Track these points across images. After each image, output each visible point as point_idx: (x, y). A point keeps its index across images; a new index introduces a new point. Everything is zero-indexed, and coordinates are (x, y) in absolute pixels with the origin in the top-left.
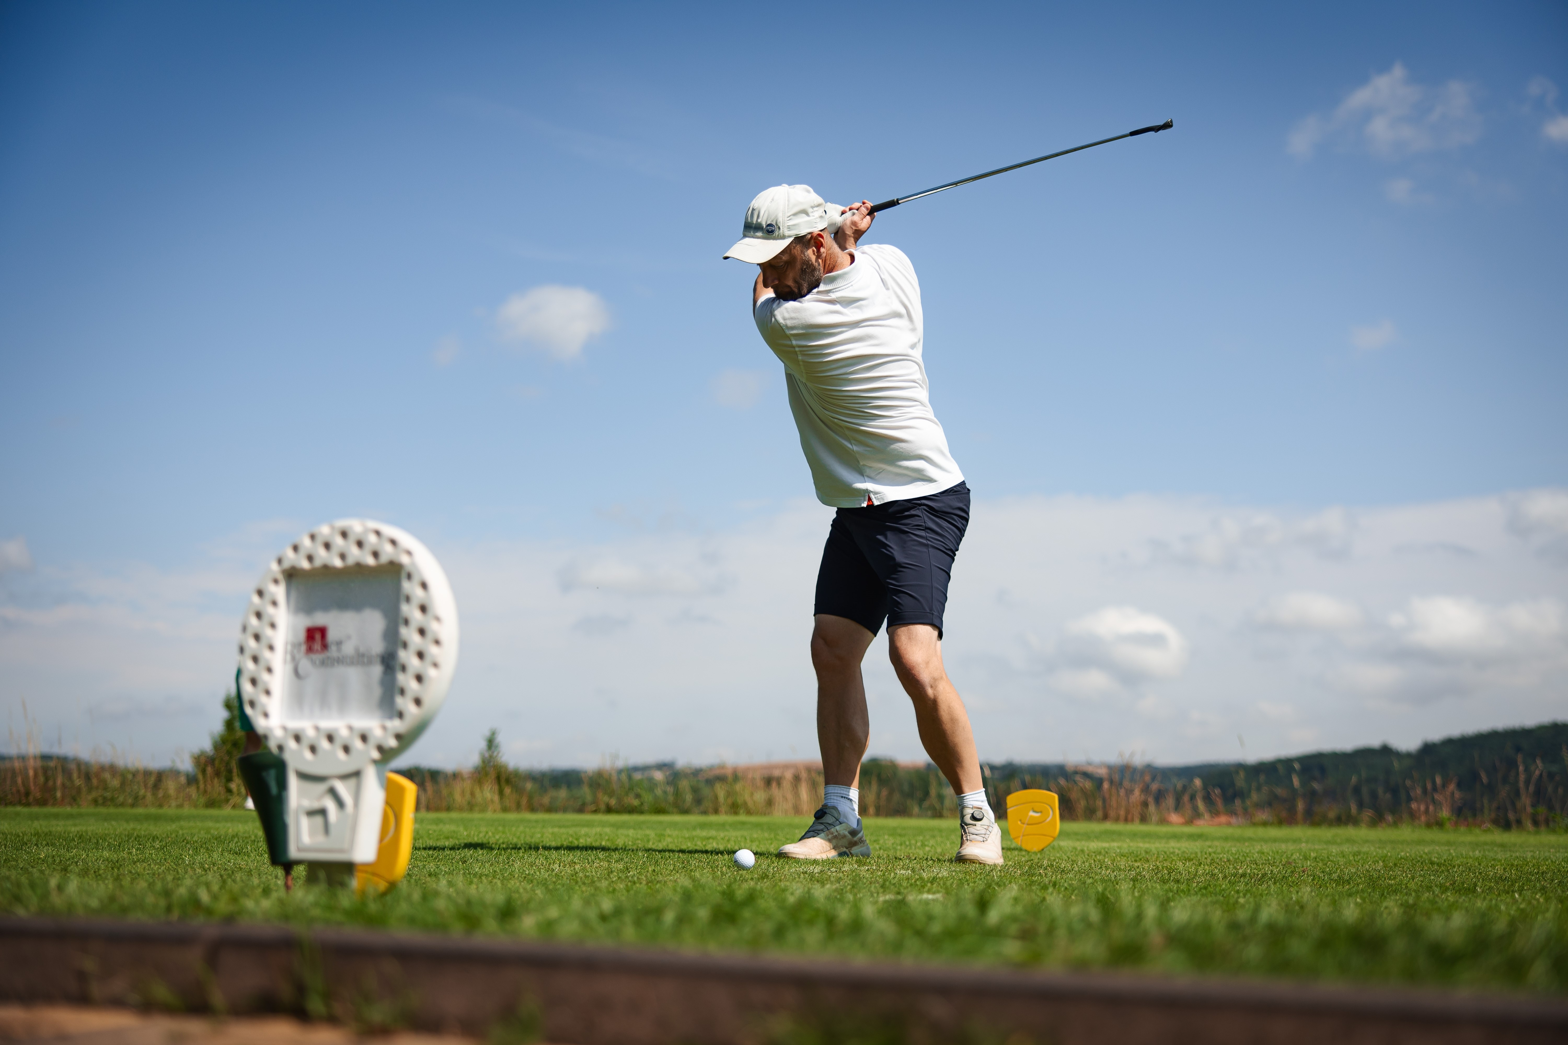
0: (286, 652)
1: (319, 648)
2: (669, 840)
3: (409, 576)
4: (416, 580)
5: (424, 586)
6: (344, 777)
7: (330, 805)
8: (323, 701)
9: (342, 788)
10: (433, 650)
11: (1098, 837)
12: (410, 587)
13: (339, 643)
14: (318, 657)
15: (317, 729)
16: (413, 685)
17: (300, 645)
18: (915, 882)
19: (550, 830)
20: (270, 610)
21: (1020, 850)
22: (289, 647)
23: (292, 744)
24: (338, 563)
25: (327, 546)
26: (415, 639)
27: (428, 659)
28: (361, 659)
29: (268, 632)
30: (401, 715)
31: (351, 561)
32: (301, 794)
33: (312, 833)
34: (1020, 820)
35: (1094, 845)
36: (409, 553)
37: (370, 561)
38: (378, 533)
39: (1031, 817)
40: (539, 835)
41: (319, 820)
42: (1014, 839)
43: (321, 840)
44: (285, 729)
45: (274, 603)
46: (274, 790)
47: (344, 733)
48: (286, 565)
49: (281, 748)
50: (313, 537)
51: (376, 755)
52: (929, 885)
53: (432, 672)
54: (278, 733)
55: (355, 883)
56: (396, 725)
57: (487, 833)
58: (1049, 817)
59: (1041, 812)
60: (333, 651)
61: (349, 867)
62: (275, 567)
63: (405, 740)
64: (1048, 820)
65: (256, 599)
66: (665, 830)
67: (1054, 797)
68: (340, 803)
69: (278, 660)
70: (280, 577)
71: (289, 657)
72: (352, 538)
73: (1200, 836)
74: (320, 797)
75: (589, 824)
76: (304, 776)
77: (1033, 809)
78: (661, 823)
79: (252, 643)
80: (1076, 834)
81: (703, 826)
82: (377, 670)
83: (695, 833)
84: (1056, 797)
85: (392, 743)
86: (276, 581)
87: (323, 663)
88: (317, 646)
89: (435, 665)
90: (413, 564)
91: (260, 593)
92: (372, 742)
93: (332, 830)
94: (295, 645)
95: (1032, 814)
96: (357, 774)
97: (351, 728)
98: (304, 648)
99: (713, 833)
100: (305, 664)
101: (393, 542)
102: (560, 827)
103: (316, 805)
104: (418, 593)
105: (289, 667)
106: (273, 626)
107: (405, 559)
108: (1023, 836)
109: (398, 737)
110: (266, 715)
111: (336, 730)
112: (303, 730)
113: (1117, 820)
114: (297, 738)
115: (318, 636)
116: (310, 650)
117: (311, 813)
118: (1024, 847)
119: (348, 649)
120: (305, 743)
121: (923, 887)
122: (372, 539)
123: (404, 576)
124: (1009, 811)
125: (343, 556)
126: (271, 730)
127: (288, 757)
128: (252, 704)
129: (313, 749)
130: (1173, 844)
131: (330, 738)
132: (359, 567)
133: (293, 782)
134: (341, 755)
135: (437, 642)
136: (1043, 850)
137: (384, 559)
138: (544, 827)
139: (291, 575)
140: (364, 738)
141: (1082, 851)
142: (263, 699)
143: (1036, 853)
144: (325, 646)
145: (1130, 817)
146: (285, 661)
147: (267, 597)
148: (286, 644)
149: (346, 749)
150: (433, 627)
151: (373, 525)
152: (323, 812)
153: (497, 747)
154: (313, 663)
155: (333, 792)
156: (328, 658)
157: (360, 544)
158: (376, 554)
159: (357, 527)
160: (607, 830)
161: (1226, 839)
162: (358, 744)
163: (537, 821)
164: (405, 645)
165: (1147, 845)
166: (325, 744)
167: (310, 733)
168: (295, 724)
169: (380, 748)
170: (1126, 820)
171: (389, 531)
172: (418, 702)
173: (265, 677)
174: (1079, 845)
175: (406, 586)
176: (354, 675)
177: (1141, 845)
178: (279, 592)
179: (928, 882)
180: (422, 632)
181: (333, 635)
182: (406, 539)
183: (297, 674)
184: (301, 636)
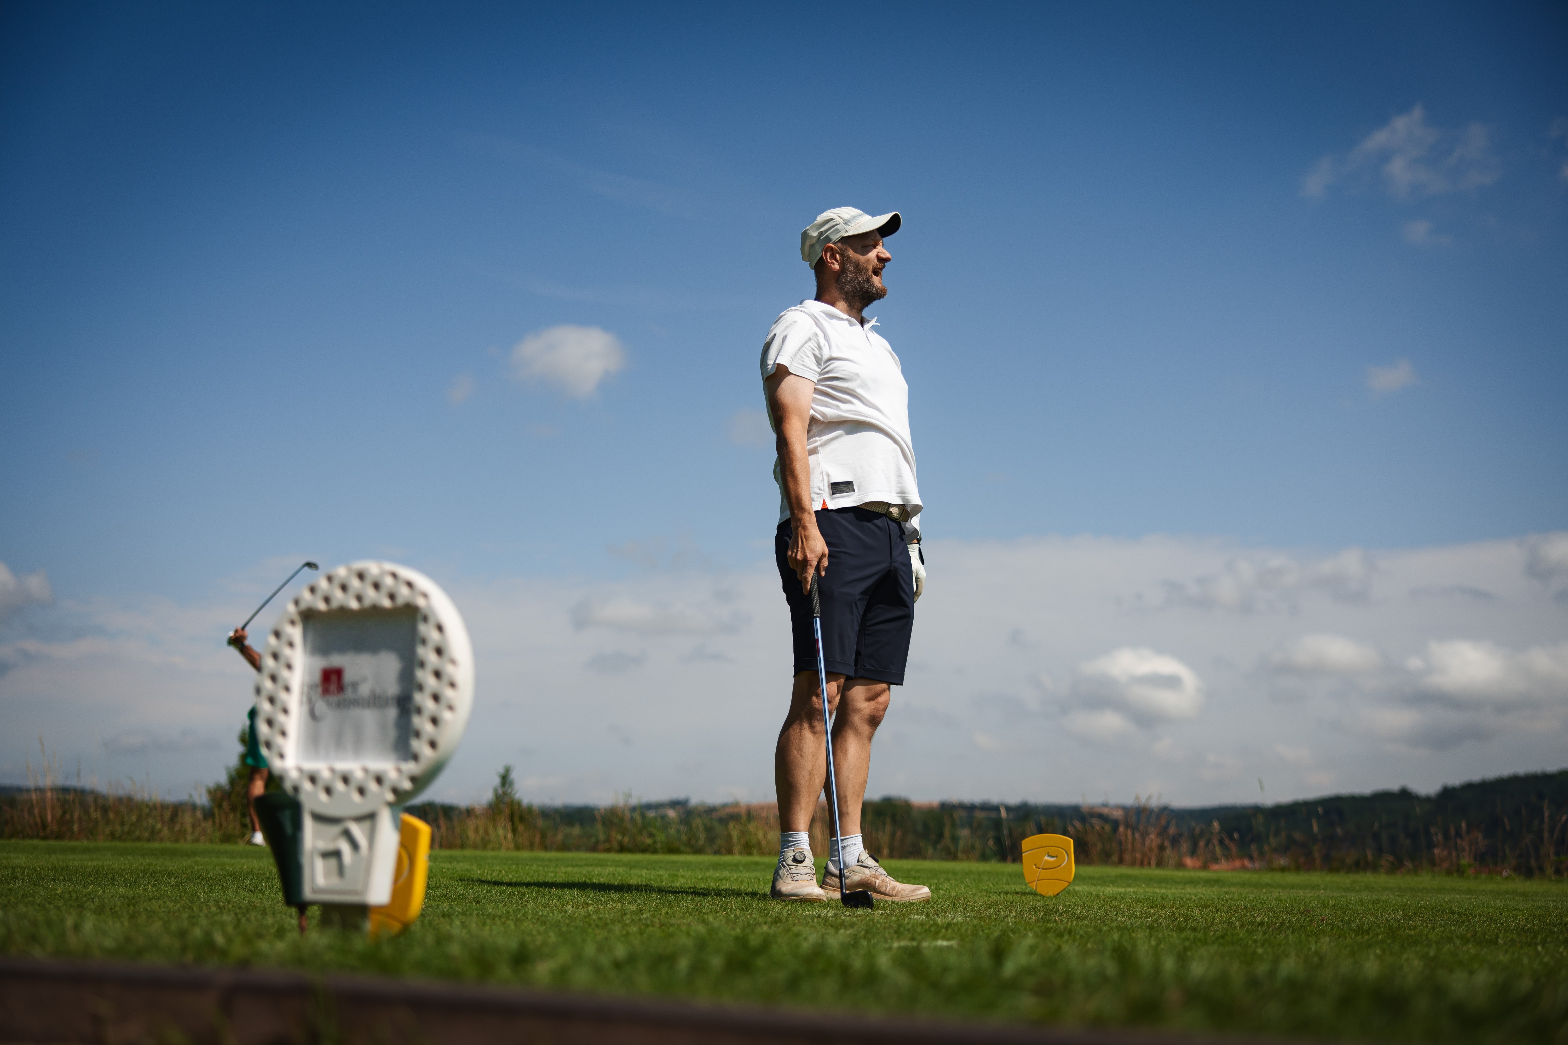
0: (302, 694)
1: (335, 690)
2: (682, 880)
3: (425, 619)
4: (432, 622)
5: (440, 628)
6: (359, 819)
7: (345, 847)
8: (339, 743)
9: (356, 830)
10: (449, 693)
11: (1114, 881)
12: (427, 630)
13: (355, 685)
14: (333, 699)
15: (333, 770)
16: (428, 728)
17: (317, 686)
18: (930, 927)
19: (564, 870)
20: (287, 651)
21: (1035, 894)
22: (306, 689)
23: (307, 786)
24: (354, 605)
26: (431, 682)
27: (443, 702)
28: (376, 701)
29: (285, 673)
30: (415, 757)
31: (367, 603)
32: (316, 835)
33: (327, 874)
34: (1035, 865)
35: (1110, 890)
36: (425, 595)
37: (386, 603)
39: (1046, 860)
40: (552, 875)
41: (333, 862)
42: (1029, 883)
43: (335, 882)
44: (300, 770)
45: (291, 645)
46: (289, 830)
47: (359, 774)
48: (303, 606)
49: (296, 789)
50: (330, 579)
51: (390, 797)
52: (943, 931)
53: (447, 715)
54: (294, 774)
55: (369, 926)
56: (410, 767)
57: (500, 871)
58: (1064, 862)
59: (1056, 857)
60: (349, 694)
61: (362, 910)
62: (291, 608)
63: (420, 782)
64: (1063, 864)
65: (272, 640)
66: (678, 870)
67: (1070, 841)
68: (355, 846)
69: (294, 701)
70: (297, 618)
71: (305, 699)
72: (369, 580)
73: (1217, 882)
74: (335, 839)
75: (602, 864)
76: (319, 818)
77: (1048, 853)
78: (673, 862)
79: (268, 684)
80: (1091, 878)
81: (716, 866)
82: (392, 713)
83: (707, 874)
84: (1072, 841)
85: (407, 785)
86: (293, 623)
87: (339, 705)
88: (333, 687)
89: (451, 708)
90: (429, 607)
91: (277, 634)
92: (387, 785)
93: (348, 872)
94: (312, 687)
95: (1047, 858)
96: (370, 817)
97: (366, 770)
98: (320, 690)
99: (726, 874)
100: (321, 706)
101: (410, 585)
102: (573, 866)
103: (330, 846)
104: (434, 636)
105: (305, 709)
106: (289, 667)
107: (421, 602)
108: (1038, 880)
109: (413, 779)
110: (282, 756)
111: (351, 772)
112: (318, 772)
113: (1133, 864)
114: (313, 779)
115: (334, 678)
116: (326, 691)
118: (1039, 891)
119: (364, 690)
120: (321, 784)
121: (937, 933)
122: (389, 581)
123: (419, 617)
124: (1023, 854)
125: (359, 598)
126: (285, 771)
127: (303, 798)
128: (268, 745)
129: (328, 791)
130: (1189, 890)
131: (346, 780)
132: (376, 609)
133: (308, 824)
134: (356, 797)
135: (452, 685)
136: (1058, 894)
137: (400, 601)
138: (557, 866)
139: (308, 617)
140: (379, 780)
141: (1098, 896)
142: (279, 740)
143: (1050, 898)
144: (341, 688)
145: (1146, 860)
146: (301, 703)
147: (284, 639)
148: (303, 685)
149: (361, 791)
150: (449, 669)
151: (389, 567)
152: (337, 854)
153: (511, 784)
154: (329, 704)
155: (348, 835)
156: (344, 700)
157: (377, 586)
158: (392, 597)
159: (373, 568)
160: (620, 870)
161: (1243, 885)
162: (373, 786)
163: (550, 860)
164: (420, 688)
165: (1163, 891)
166: (340, 786)
167: (326, 774)
168: (310, 766)
169: (395, 791)
170: (1142, 864)
171: (406, 573)
172: (433, 744)
173: (281, 718)
174: (1094, 890)
176: (369, 718)
177: (1157, 890)
178: (296, 633)
179: (942, 927)
180: (438, 674)
181: (349, 676)
182: (422, 582)
183: (313, 715)
184: (317, 677)
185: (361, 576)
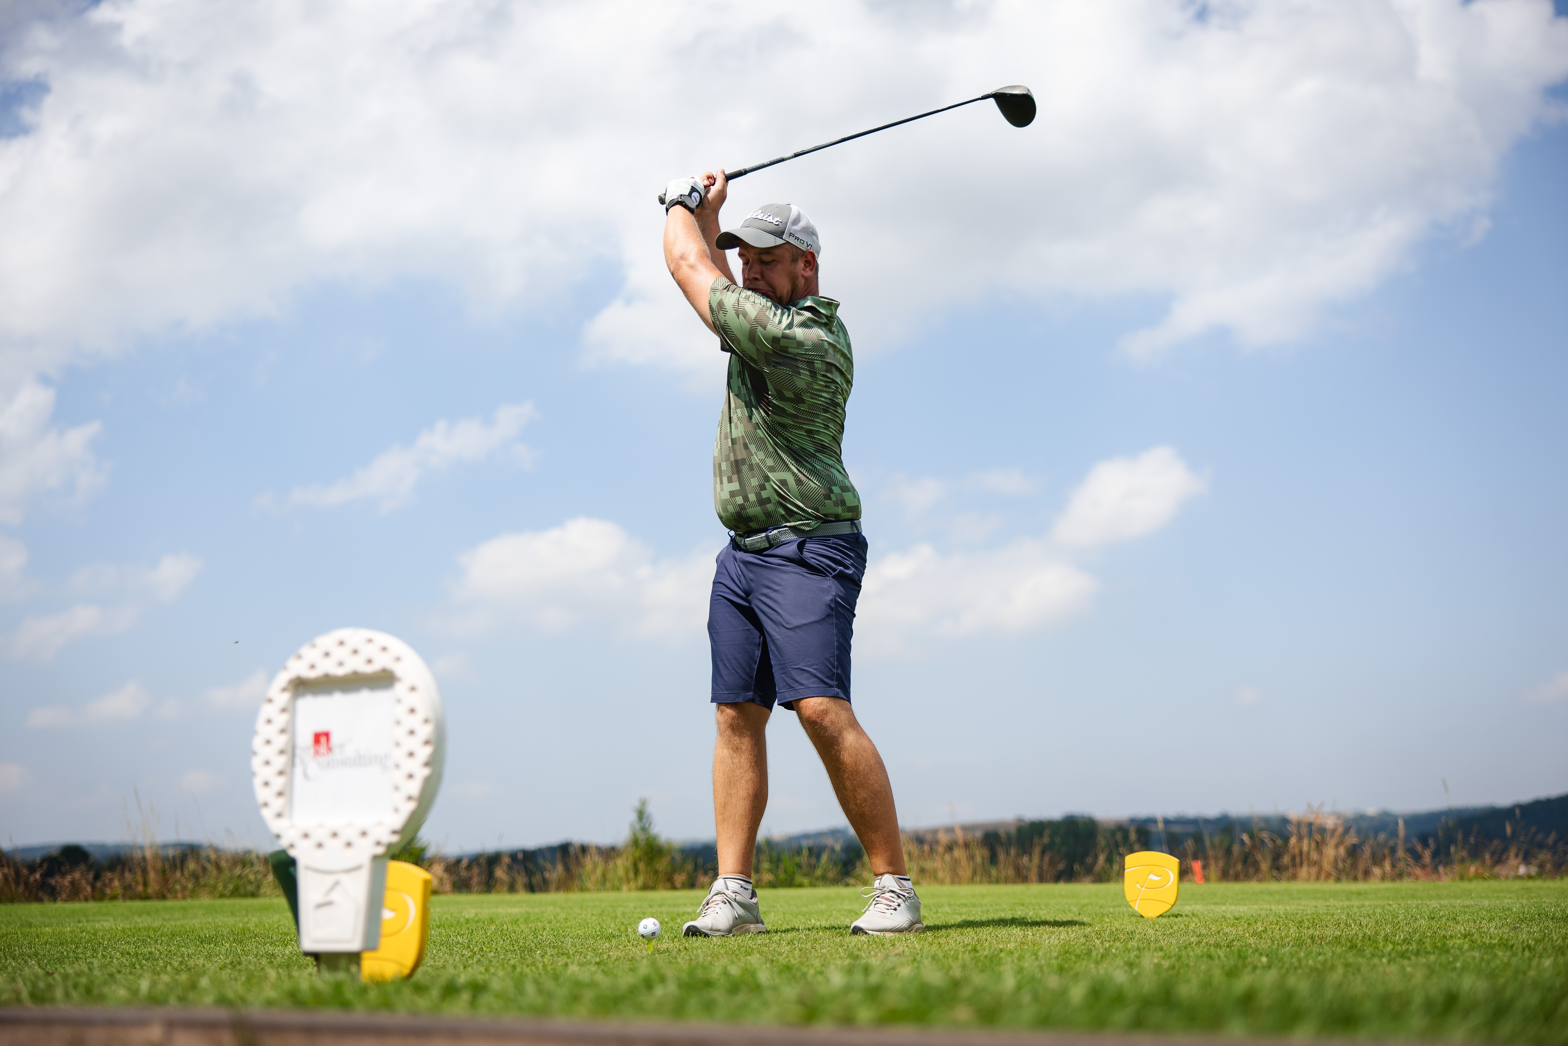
1: (325, 752)
3: (400, 681)
4: (406, 684)
5: (413, 689)
12: (402, 692)
13: (342, 746)
14: (323, 759)
15: (323, 826)
17: (308, 748)
20: (280, 717)
21: (1138, 916)
23: (300, 842)
24: (337, 671)
25: (327, 655)
27: (419, 759)
28: (361, 760)
29: (279, 738)
30: (396, 811)
31: (348, 669)
36: (399, 660)
37: (365, 669)
38: (370, 642)
39: (1151, 880)
42: (1132, 903)
44: (295, 828)
45: (284, 710)
47: (346, 830)
48: (293, 675)
49: (291, 846)
53: (423, 771)
54: (289, 832)
56: (392, 821)
58: (1167, 878)
59: (1161, 875)
60: (336, 754)
64: (1167, 883)
72: (348, 648)
76: (315, 871)
79: (264, 749)
85: (390, 838)
86: (284, 690)
87: (328, 765)
88: (323, 748)
89: (426, 764)
90: (400, 669)
92: (372, 839)
94: (304, 749)
97: (353, 825)
98: (312, 751)
100: (313, 767)
101: (384, 649)
106: (283, 731)
107: (394, 666)
108: (1140, 901)
109: (394, 832)
110: (279, 815)
111: (340, 827)
112: (311, 829)
114: (306, 836)
115: (323, 740)
116: (317, 753)
117: (320, 906)
118: (1141, 912)
119: (350, 751)
120: (313, 840)
122: (366, 647)
123: (395, 680)
124: (1125, 873)
125: (341, 665)
126: (283, 830)
127: (297, 854)
128: (266, 805)
129: (320, 845)
131: (334, 835)
132: (355, 674)
133: (303, 878)
134: (341, 851)
135: (427, 742)
136: (1160, 916)
137: (377, 667)
140: (364, 834)
143: (1155, 920)
144: (329, 749)
147: (277, 705)
149: (349, 845)
151: (366, 633)
152: (330, 905)
154: (320, 765)
156: (334, 760)
157: (355, 652)
158: (370, 662)
164: (398, 746)
166: (330, 841)
167: (317, 831)
169: (381, 844)
172: (410, 798)
175: (398, 687)
176: (355, 776)
181: (336, 738)
182: (397, 646)
183: (306, 775)
184: (307, 740)
185: (341, 643)
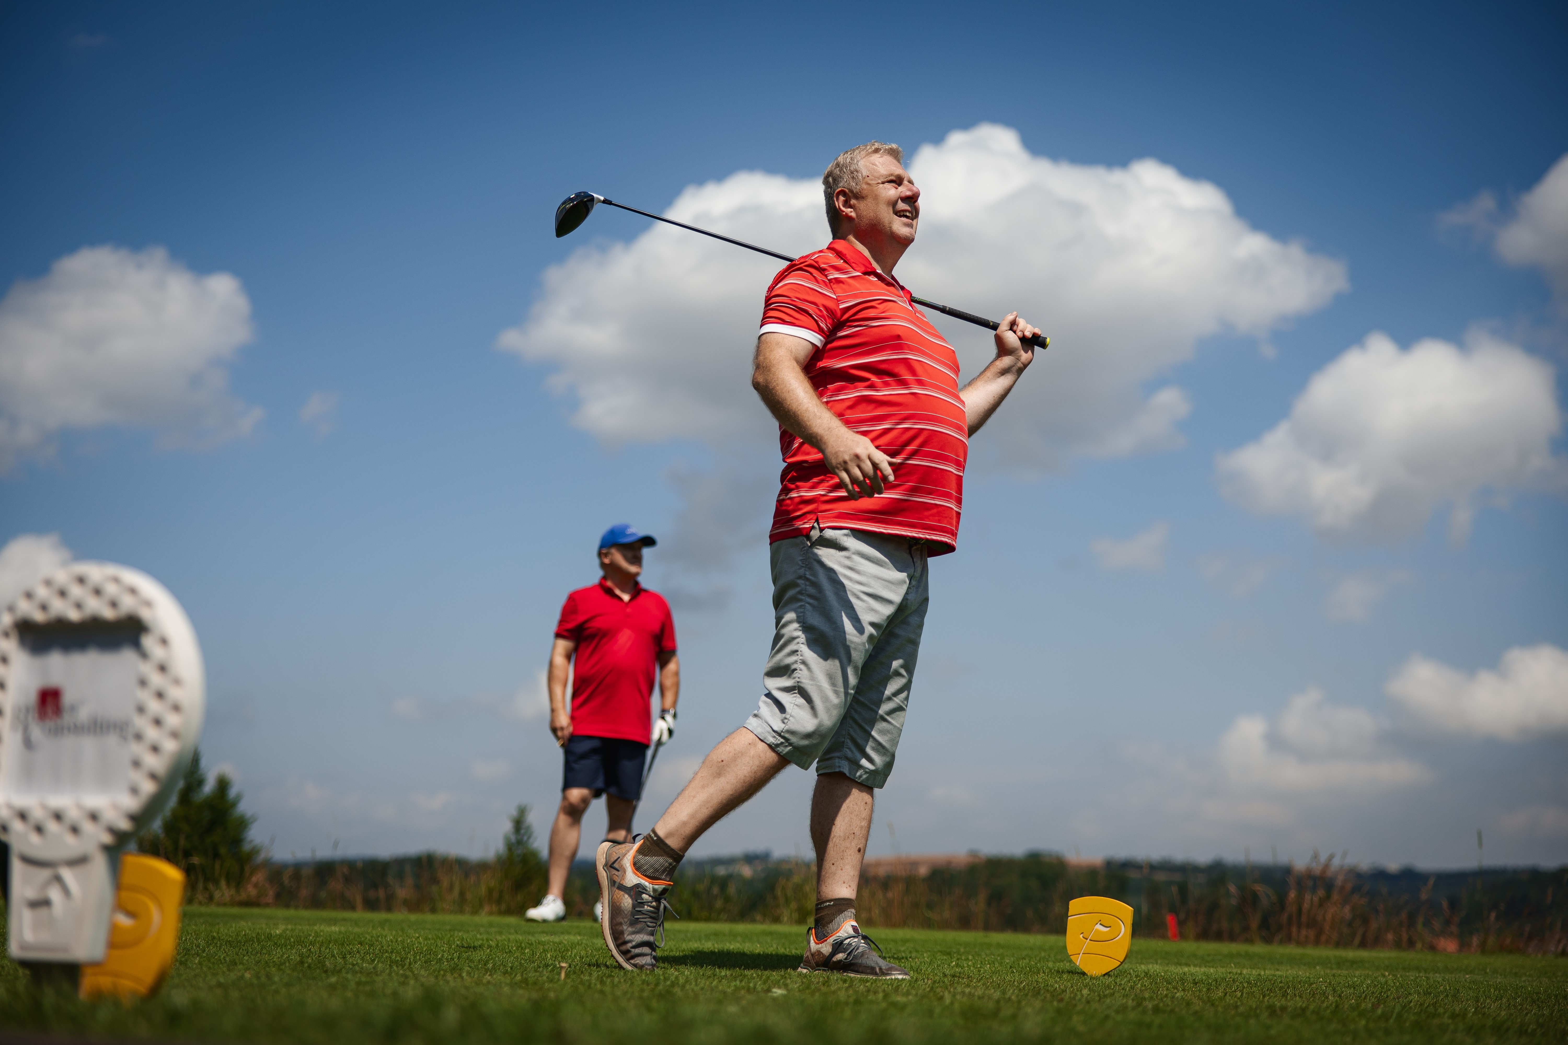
0: (16, 719)
1: (52, 714)
3: (148, 631)
4: (156, 635)
5: (164, 641)
6: (72, 863)
7: (55, 894)
8: (55, 775)
9: (69, 876)
10: (170, 715)
12: (151, 643)
13: (73, 708)
14: (50, 724)
16: (148, 758)
17: (32, 709)
21: (1081, 973)
22: (19, 712)
24: (74, 615)
25: (63, 593)
26: (153, 704)
27: (165, 728)
28: (97, 726)
30: (132, 792)
31: (87, 612)
32: (24, 880)
33: (35, 927)
34: (1083, 936)
36: (149, 604)
37: (108, 613)
38: (116, 580)
39: (1097, 931)
41: (43, 912)
44: (10, 806)
45: (4, 661)
49: (5, 828)
50: (48, 583)
51: (106, 838)
53: (169, 743)
54: (3, 812)
56: (128, 804)
58: (1119, 932)
59: (1110, 926)
60: (67, 719)
63: (139, 821)
64: (1119, 936)
67: (1127, 908)
68: (66, 892)
69: (7, 728)
70: (12, 630)
71: (19, 724)
74: (45, 885)
82: (113, 741)
84: (1129, 908)
86: (6, 635)
87: (57, 732)
88: (50, 709)
89: (174, 734)
90: (153, 617)
93: (57, 923)
94: (28, 710)
96: (83, 860)
98: (36, 713)
100: (37, 732)
101: (133, 591)
103: (39, 894)
104: (158, 651)
105: (19, 735)
106: (2, 687)
107: (144, 612)
108: (1086, 955)
109: (131, 818)
115: (51, 700)
116: (42, 715)
117: (33, 905)
118: (1085, 970)
119: (83, 714)
123: (142, 630)
124: (1068, 922)
125: (79, 606)
127: (12, 839)
132: (96, 621)
133: (17, 869)
135: (176, 708)
137: (123, 611)
139: (24, 629)
143: (1098, 978)
144: (58, 710)
146: (15, 730)
148: (17, 709)
149: (75, 830)
150: (173, 689)
152: (47, 904)
154: (45, 730)
155: (59, 881)
156: (61, 726)
157: (97, 592)
158: (114, 604)
159: (95, 573)
162: (87, 825)
164: (141, 711)
168: (21, 801)
169: (112, 830)
171: (131, 579)
175: (148, 642)
176: (88, 746)
178: (9, 646)
180: (160, 696)
181: (68, 698)
182: (148, 587)
183: (28, 743)
184: (32, 697)
185: (81, 580)
